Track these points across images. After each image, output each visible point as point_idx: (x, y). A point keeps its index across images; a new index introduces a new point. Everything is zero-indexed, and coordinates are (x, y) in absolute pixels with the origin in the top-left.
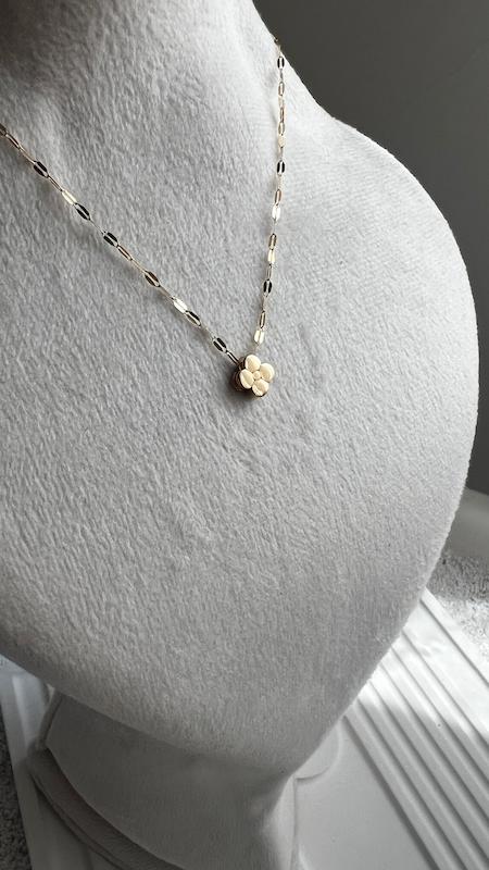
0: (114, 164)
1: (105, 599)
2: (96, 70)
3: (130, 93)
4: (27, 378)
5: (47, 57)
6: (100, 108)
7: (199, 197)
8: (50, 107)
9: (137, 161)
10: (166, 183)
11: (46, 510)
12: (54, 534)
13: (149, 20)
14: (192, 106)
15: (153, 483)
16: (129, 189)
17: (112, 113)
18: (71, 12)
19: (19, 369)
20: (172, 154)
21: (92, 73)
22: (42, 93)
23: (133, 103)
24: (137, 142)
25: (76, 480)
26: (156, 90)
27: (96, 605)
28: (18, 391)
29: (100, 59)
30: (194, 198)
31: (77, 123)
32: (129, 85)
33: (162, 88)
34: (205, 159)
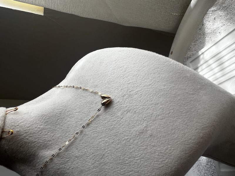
0: (56, 138)
1: (156, 156)
2: (35, 140)
3: (41, 133)
4: (97, 169)
5: (31, 152)
6: (43, 140)
7: (67, 118)
8: (42, 152)
9: (56, 132)
10: (62, 126)
11: (130, 170)
12: (136, 168)
13: (26, 127)
14: (47, 118)
15: (128, 139)
16: (62, 135)
17: (45, 138)
18: (22, 145)
19: (95, 170)
20: (56, 124)
21: (36, 142)
22: (38, 154)
23: (43, 132)
24: (52, 132)
25: (123, 160)
26: (42, 126)
27: (158, 159)
28: (100, 172)
29: (33, 139)
30: (67, 119)
31: (46, 146)
32: (39, 133)
33: (42, 125)
34: (59, 116)
